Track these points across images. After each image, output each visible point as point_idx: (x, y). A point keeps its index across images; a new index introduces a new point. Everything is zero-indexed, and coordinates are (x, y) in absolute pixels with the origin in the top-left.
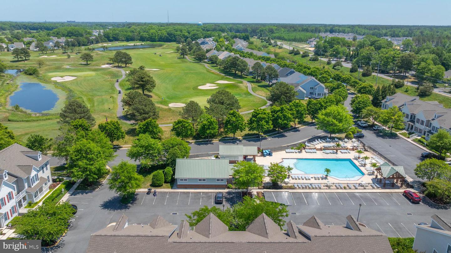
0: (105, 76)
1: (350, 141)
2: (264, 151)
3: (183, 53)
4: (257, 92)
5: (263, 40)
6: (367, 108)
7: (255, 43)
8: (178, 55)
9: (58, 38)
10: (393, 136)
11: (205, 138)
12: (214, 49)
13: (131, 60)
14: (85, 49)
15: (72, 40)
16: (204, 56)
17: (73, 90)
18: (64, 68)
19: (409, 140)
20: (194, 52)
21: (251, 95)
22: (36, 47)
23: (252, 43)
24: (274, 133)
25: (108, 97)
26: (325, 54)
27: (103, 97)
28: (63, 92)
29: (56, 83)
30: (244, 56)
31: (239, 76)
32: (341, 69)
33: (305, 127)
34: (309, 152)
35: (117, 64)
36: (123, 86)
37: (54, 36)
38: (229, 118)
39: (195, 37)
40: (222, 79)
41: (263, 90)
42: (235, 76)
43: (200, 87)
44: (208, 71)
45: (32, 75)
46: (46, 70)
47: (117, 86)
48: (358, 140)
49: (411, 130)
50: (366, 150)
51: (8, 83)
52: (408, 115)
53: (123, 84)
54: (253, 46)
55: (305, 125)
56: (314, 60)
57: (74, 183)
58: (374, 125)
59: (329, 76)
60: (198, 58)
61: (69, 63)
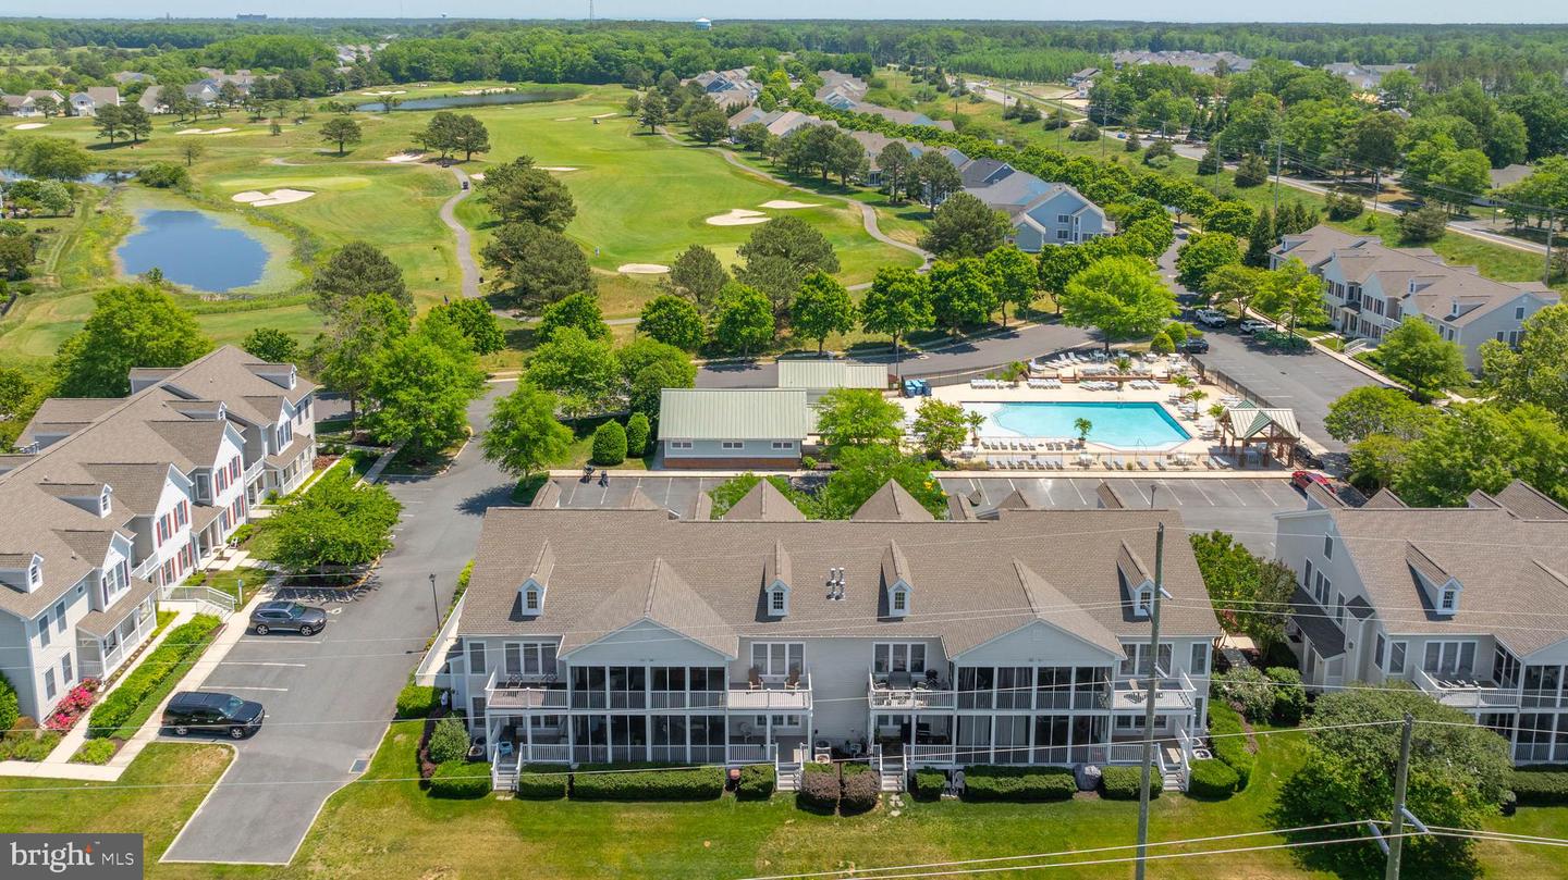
0: (405, 189)
1: (1164, 359)
2: (908, 383)
3: (653, 118)
4: (892, 235)
5: (920, 77)
6: (1220, 270)
7: (890, 86)
8: (635, 124)
9: (227, 73)
10: (1296, 347)
11: (733, 354)
12: (755, 105)
13: (486, 139)
14: (321, 108)
15: (277, 77)
16: (722, 125)
17: (311, 230)
18: (265, 167)
19: (1343, 358)
20: (688, 115)
21: (874, 240)
22: (161, 101)
23: (880, 85)
24: (939, 341)
25: (427, 248)
26: (1124, 119)
27: (411, 248)
28: (279, 235)
29: (249, 210)
30: (852, 127)
31: (838, 187)
32: (1171, 165)
33: (1034, 325)
34: (1039, 387)
35: (438, 153)
36: (468, 218)
37: (213, 67)
38: (804, 293)
39: (686, 68)
40: (783, 195)
41: (911, 228)
42: (824, 186)
43: (711, 221)
44: (736, 172)
45: (167, 186)
46: (209, 171)
47: (447, 216)
48: (1186, 358)
49: (1351, 331)
50: (1205, 382)
51: (100, 212)
52: (1340, 287)
53: (465, 213)
54: (884, 96)
55: (1035, 322)
56: (1086, 137)
57: (375, 458)
58: (1243, 319)
59: (1123, 183)
60: (703, 133)
61: (281, 151)
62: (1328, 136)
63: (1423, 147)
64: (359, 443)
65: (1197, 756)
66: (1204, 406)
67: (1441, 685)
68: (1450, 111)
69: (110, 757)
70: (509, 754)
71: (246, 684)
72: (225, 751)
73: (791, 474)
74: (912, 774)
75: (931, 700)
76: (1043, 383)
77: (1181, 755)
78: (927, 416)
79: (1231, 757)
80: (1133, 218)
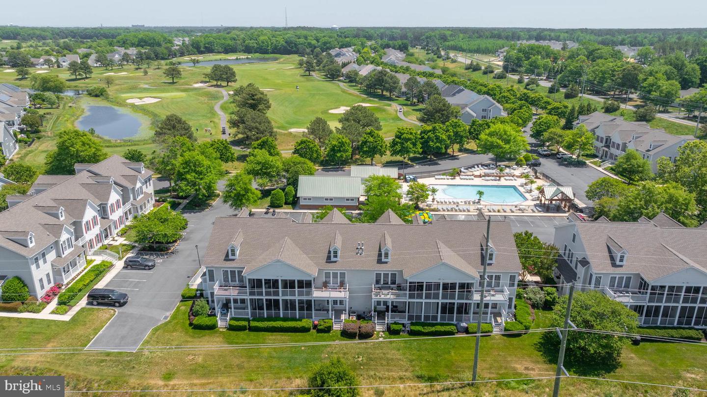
0: (200, 98)
1: (521, 168)
2: (407, 177)
3: (309, 68)
4: (409, 118)
5: (430, 52)
6: (550, 131)
7: (416, 55)
8: (301, 71)
9: (125, 49)
10: (580, 164)
11: (334, 165)
12: (354, 62)
13: (235, 76)
14: (166, 65)
15: (147, 51)
16: (339, 71)
17: (159, 114)
18: (140, 88)
19: (600, 169)
20: (324, 67)
21: (401, 120)
22: (97, 61)
23: (412, 55)
24: (424, 161)
25: (208, 122)
27: (200, 121)
28: (146, 117)
29: (133, 106)
30: (396, 72)
31: (388, 98)
32: (537, 89)
33: (466, 155)
34: (464, 179)
35: (215, 83)
36: (226, 109)
37: (119, 47)
38: (365, 138)
39: (326, 47)
40: (363, 101)
41: (416, 114)
42: (382, 97)
43: (331, 111)
44: (344, 91)
45: (99, 96)
46: (117, 90)
47: (217, 108)
48: (530, 168)
49: (605, 157)
50: (537, 178)
51: (70, 107)
52: (602, 138)
53: (225, 107)
54: (412, 59)
55: (467, 153)
56: (501, 77)
57: (179, 204)
58: (558, 153)
59: (514, 96)
60: (331, 75)
61: (147, 82)
62: (609, 75)
63: (651, 79)
64: (173, 198)
65: (509, 320)
66: (534, 186)
67: (615, 294)
68: (666, 63)
69: (66, 312)
70: (225, 314)
71: (122, 287)
72: (112, 311)
73: (353, 212)
74: (389, 324)
75: (398, 295)
76: (467, 177)
77: (502, 319)
78: (412, 188)
79: (522, 321)
80: (515, 110)
